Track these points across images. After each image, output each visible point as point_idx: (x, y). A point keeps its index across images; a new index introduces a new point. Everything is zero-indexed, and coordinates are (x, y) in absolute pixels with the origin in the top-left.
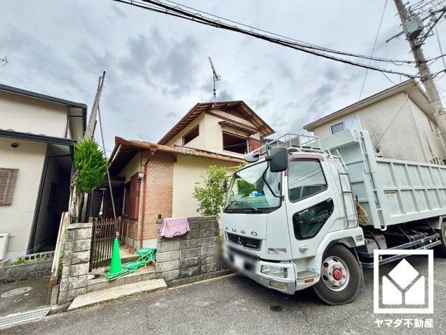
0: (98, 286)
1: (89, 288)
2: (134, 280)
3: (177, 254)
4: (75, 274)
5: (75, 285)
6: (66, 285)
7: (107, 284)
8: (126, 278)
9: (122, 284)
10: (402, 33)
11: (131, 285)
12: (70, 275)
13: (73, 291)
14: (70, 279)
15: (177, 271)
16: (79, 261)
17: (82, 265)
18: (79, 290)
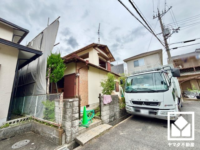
0: (83, 131)
1: (80, 132)
2: (95, 126)
3: (108, 112)
4: (74, 126)
5: (74, 131)
6: (70, 132)
7: (85, 129)
8: (92, 125)
9: (91, 129)
10: (162, 33)
11: (94, 128)
12: (72, 126)
13: (74, 135)
14: (72, 128)
15: (109, 120)
16: (75, 119)
17: (76, 120)
18: (76, 134)
